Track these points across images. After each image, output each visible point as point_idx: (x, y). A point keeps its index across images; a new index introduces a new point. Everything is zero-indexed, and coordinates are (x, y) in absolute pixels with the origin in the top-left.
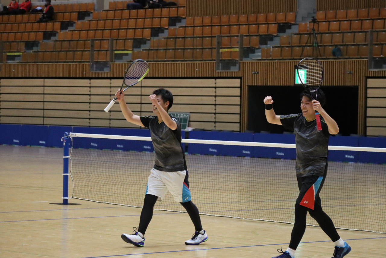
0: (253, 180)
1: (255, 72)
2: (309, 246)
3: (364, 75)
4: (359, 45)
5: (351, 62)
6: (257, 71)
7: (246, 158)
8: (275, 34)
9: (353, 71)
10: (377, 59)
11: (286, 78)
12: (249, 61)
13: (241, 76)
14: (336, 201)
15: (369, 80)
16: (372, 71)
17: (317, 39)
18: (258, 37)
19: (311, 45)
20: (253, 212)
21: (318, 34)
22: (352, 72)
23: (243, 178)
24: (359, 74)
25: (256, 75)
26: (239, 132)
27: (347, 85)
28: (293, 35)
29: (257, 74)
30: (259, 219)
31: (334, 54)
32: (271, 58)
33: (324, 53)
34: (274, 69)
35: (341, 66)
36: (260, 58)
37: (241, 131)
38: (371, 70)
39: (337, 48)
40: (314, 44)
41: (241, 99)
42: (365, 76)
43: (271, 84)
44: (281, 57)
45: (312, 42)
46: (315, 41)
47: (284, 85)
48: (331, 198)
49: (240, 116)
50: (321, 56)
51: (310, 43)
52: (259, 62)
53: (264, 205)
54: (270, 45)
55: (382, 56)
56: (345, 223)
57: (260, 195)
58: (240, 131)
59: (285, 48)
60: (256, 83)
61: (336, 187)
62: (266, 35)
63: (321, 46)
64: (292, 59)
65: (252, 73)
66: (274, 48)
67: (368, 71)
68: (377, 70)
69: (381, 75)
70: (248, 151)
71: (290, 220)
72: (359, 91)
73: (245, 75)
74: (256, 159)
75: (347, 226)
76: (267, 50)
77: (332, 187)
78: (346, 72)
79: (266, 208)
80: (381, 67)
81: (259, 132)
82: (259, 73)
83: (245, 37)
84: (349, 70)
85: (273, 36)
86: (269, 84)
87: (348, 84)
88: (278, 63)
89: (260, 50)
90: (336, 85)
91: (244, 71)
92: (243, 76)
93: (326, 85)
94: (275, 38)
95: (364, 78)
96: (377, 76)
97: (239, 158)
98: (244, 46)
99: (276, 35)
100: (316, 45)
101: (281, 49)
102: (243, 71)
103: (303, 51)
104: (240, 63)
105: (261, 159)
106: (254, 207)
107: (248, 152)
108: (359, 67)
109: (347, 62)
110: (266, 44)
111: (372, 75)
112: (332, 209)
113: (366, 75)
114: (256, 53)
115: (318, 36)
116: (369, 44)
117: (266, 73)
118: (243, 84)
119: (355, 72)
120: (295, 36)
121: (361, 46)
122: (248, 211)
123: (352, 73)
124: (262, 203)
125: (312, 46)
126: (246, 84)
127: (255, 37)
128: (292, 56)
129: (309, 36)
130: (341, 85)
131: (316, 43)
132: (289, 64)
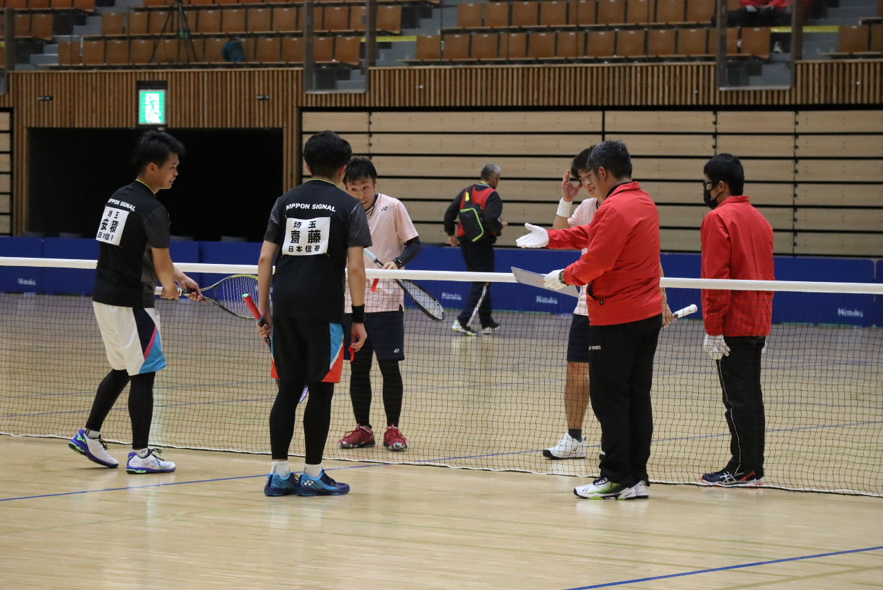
0: (40, 345)
1: (44, 96)
2: (166, 493)
3: (295, 105)
4: (282, 35)
5: (266, 74)
6: (50, 94)
7: (25, 295)
8: (90, 8)
9: (271, 93)
10: (324, 67)
11: (116, 110)
12: (30, 72)
13: (11, 106)
14: (231, 390)
15: (306, 115)
16: (312, 95)
17: (186, 20)
18: (51, 16)
19: (174, 34)
20: (40, 420)
21: (189, 9)
22: (267, 97)
23: (18, 341)
24: (283, 101)
25: (46, 103)
26: (8, 236)
27: (257, 126)
28: (132, 12)
29: (50, 102)
30: (47, 436)
31: (227, 56)
32: (81, 64)
33: (204, 53)
34: (90, 90)
35: (243, 83)
36: (57, 65)
37: (14, 235)
38: (309, 92)
39: (232, 42)
40: (181, 33)
41: (12, 158)
42: (297, 106)
43: (83, 124)
44: (105, 62)
45: (175, 28)
46: (183, 26)
47: (112, 127)
48: (221, 382)
49: (12, 199)
50: (196, 61)
51: (172, 31)
52: (52, 74)
53: (65, 402)
54: (79, 35)
55: (334, 60)
56: (244, 439)
57: (52, 379)
58: (11, 234)
59: (114, 40)
60: (48, 123)
61: (232, 359)
62: (67, 11)
63: (196, 37)
64: (130, 68)
65: (38, 98)
66: (88, 42)
67: (304, 95)
68: (324, 92)
69: (333, 105)
70: (30, 280)
71: (119, 434)
72: (285, 140)
73: (20, 104)
74: (49, 298)
75: (249, 446)
76: (71, 45)
77: (222, 358)
78: (255, 95)
79: (69, 410)
80: (333, 87)
81: (56, 235)
82: (55, 98)
83: (20, 16)
84: (261, 94)
85: (86, 15)
86: (79, 124)
87: (260, 124)
88: (98, 75)
89: (56, 45)
90: (233, 126)
91: (18, 92)
92: (15, 105)
93: (211, 126)
94: (91, 17)
95: (295, 109)
96: (324, 105)
97: (8, 295)
98: (16, 37)
99: (91, 11)
100: (184, 35)
101: (105, 44)
102: (17, 95)
103: (155, 48)
104: (9, 75)
105: (60, 297)
106: (42, 407)
107: (31, 283)
108: (283, 84)
109: (256, 73)
110: (69, 32)
111: (314, 105)
112: (221, 407)
113: (300, 105)
114: (47, 53)
115: (190, 15)
116: (305, 34)
117: (70, 100)
118: (18, 124)
119: (276, 97)
120: (138, 14)
121: (287, 37)
122: (26, 418)
123: (268, 100)
124: (60, 398)
125: (177, 36)
126: (24, 125)
127: (43, 16)
128: (129, 61)
129: (169, 16)
130: (229, 126)
131: (184, 31)
132: (123, 79)
